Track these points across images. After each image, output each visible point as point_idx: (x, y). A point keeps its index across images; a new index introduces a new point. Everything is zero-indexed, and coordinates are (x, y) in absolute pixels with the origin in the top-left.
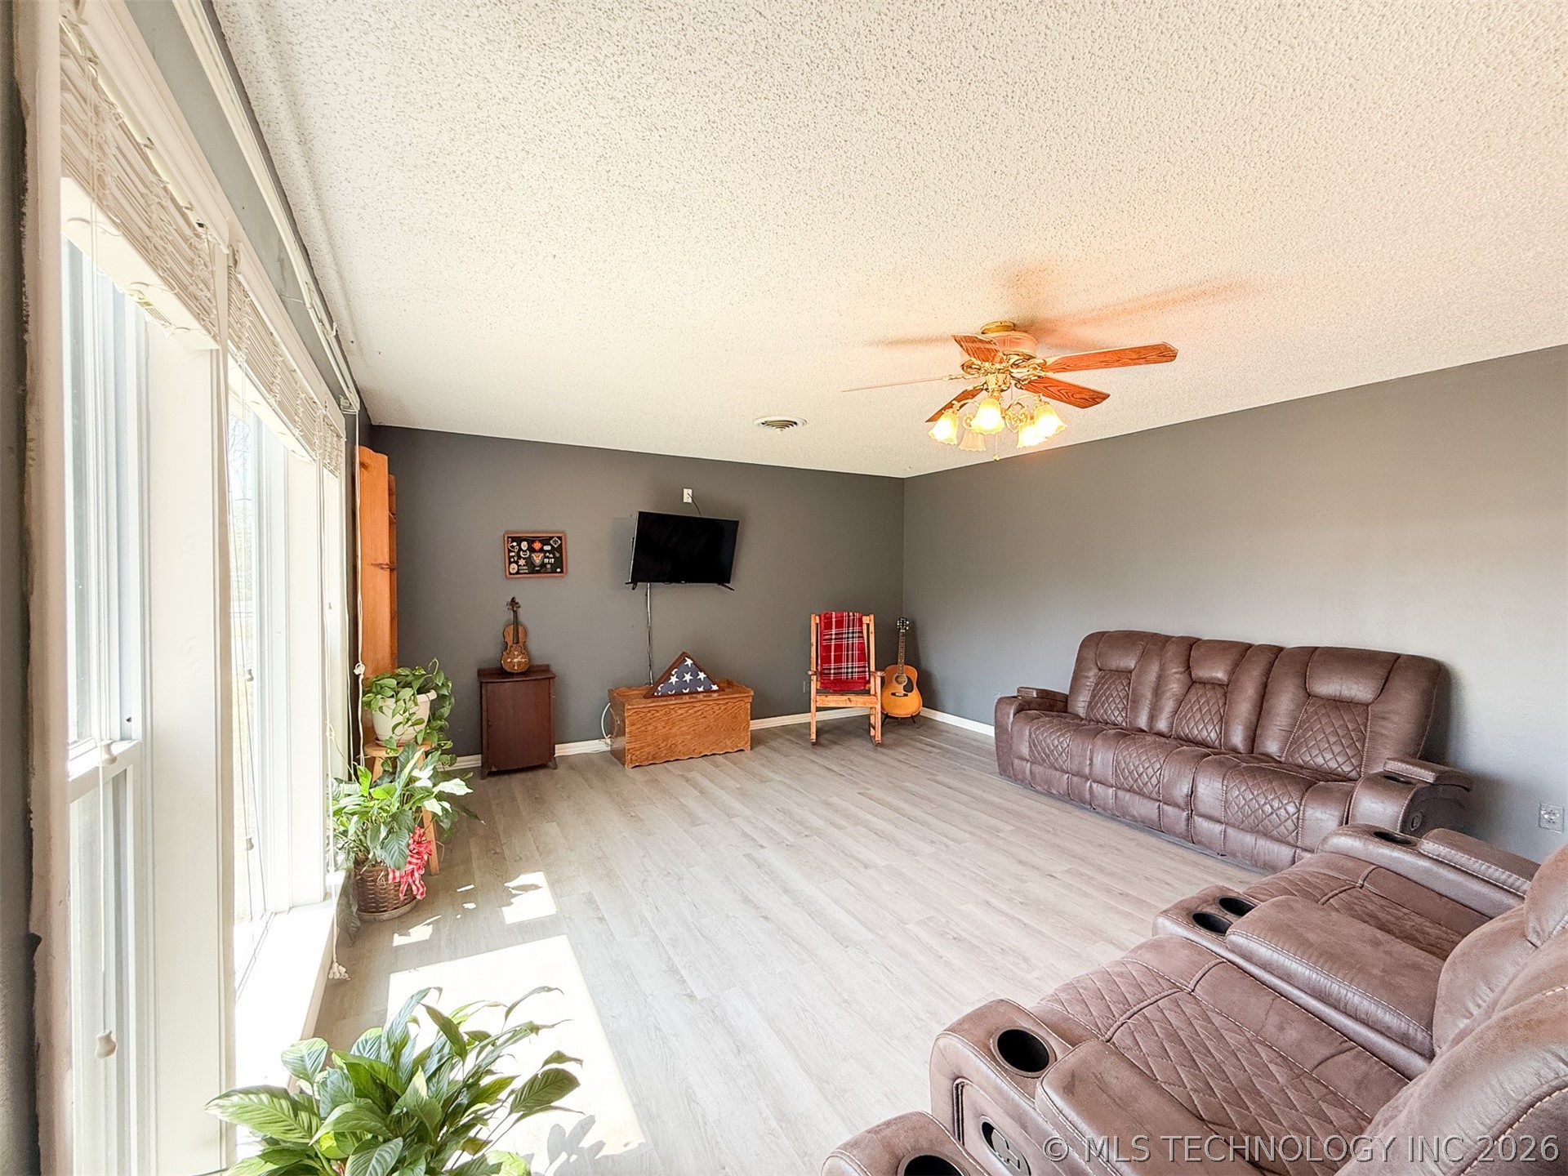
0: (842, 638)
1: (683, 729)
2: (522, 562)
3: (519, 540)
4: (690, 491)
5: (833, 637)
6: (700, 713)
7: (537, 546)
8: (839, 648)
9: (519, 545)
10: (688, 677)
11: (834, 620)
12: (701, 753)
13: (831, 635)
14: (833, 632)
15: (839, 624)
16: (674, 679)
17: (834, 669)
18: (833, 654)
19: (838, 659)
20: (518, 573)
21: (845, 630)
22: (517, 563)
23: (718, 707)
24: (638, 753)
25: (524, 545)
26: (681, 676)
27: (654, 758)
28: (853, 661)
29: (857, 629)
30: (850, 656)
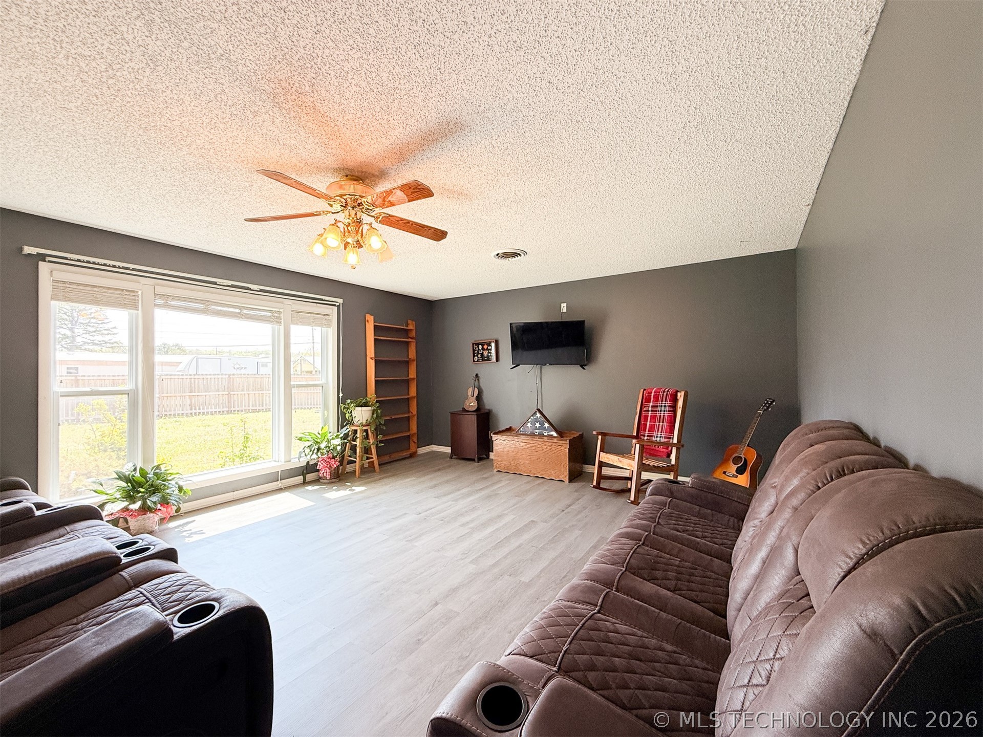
0: (656, 411)
1: (524, 456)
2: (479, 356)
3: (478, 344)
4: (565, 304)
5: (650, 409)
6: (534, 448)
7: (485, 347)
8: (654, 418)
9: (478, 347)
10: (538, 425)
11: (653, 394)
12: (534, 474)
13: (649, 407)
14: (651, 405)
15: (656, 398)
16: (529, 425)
17: (648, 436)
18: (648, 423)
19: (652, 429)
20: (477, 361)
21: (659, 403)
22: (477, 356)
23: (545, 447)
24: (499, 463)
25: (480, 346)
26: (533, 424)
27: (507, 469)
28: (661, 432)
29: (668, 403)
30: (661, 426)
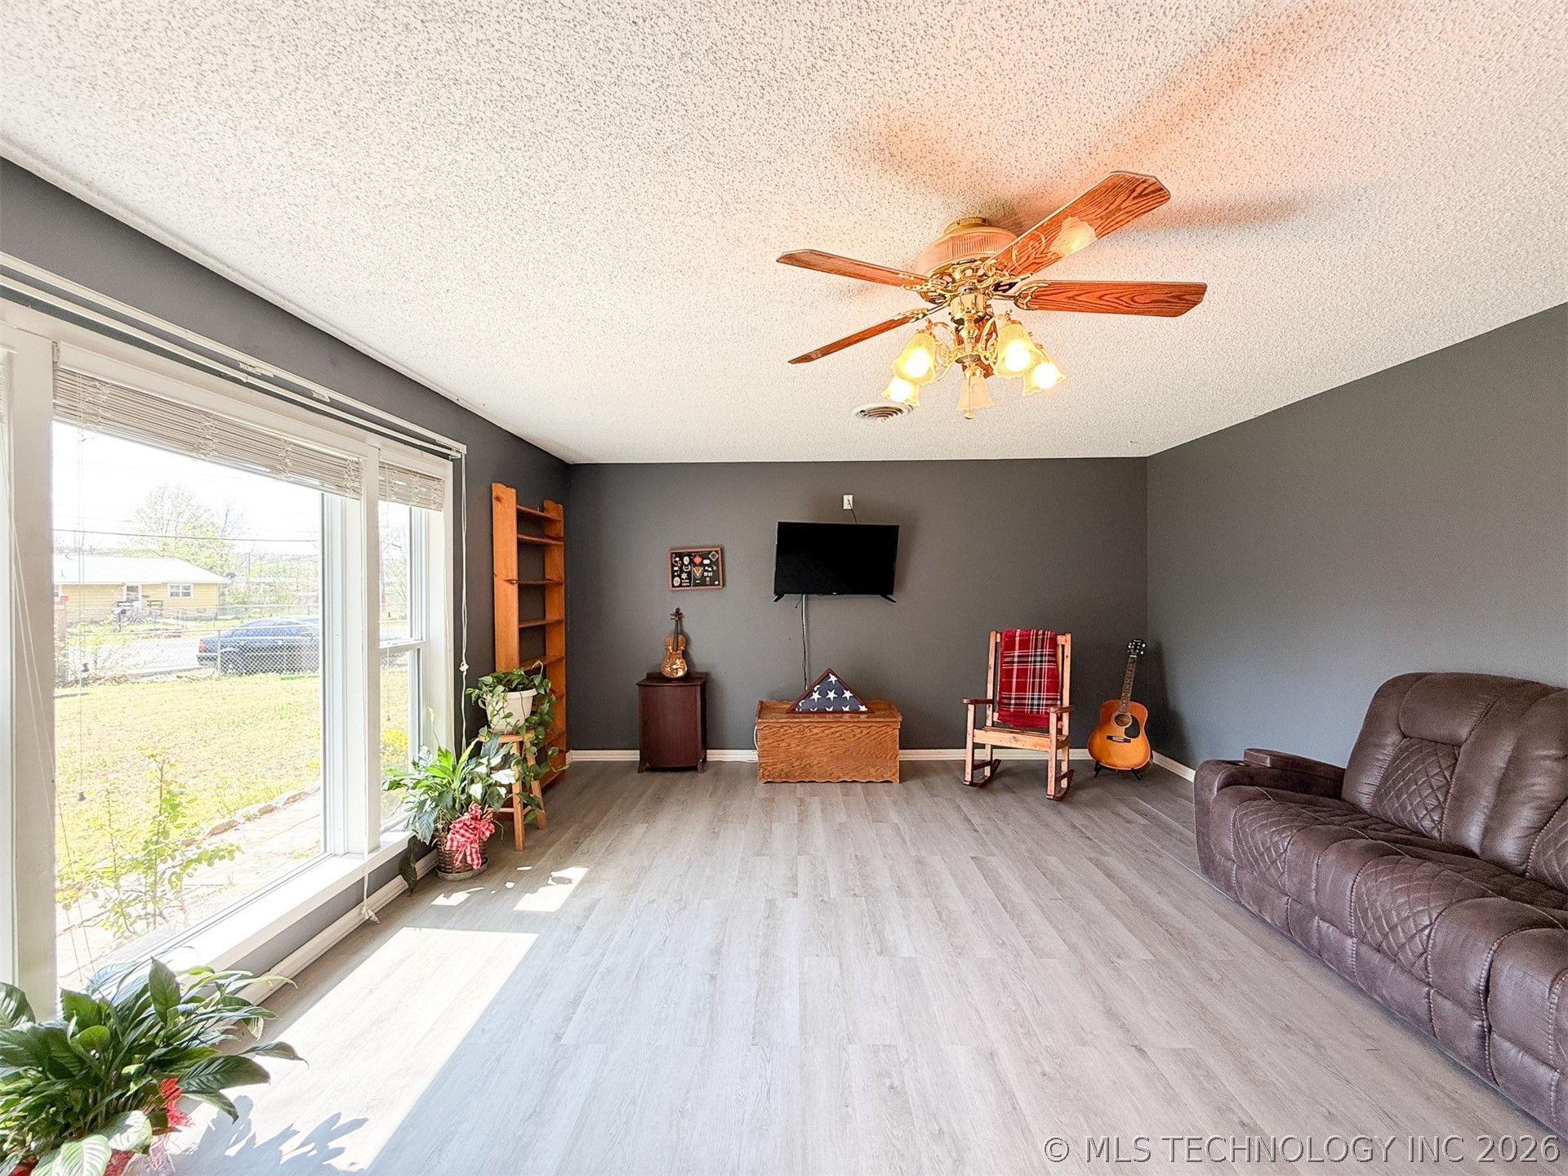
0: (1027, 662)
1: (819, 750)
2: (684, 576)
3: (681, 556)
4: (851, 497)
5: (1016, 659)
6: (838, 734)
7: (698, 560)
8: (1022, 673)
9: (682, 560)
10: (831, 695)
11: (1017, 639)
12: (839, 778)
13: (1014, 656)
14: (1016, 653)
15: (1024, 644)
16: (816, 696)
17: (1016, 699)
18: (1014, 680)
19: (1021, 687)
20: (680, 586)
21: (1031, 652)
22: (679, 576)
23: (859, 731)
24: (770, 768)
25: (686, 560)
26: (823, 694)
27: (787, 777)
28: (1040, 691)
29: (1047, 651)
30: (1037, 685)
